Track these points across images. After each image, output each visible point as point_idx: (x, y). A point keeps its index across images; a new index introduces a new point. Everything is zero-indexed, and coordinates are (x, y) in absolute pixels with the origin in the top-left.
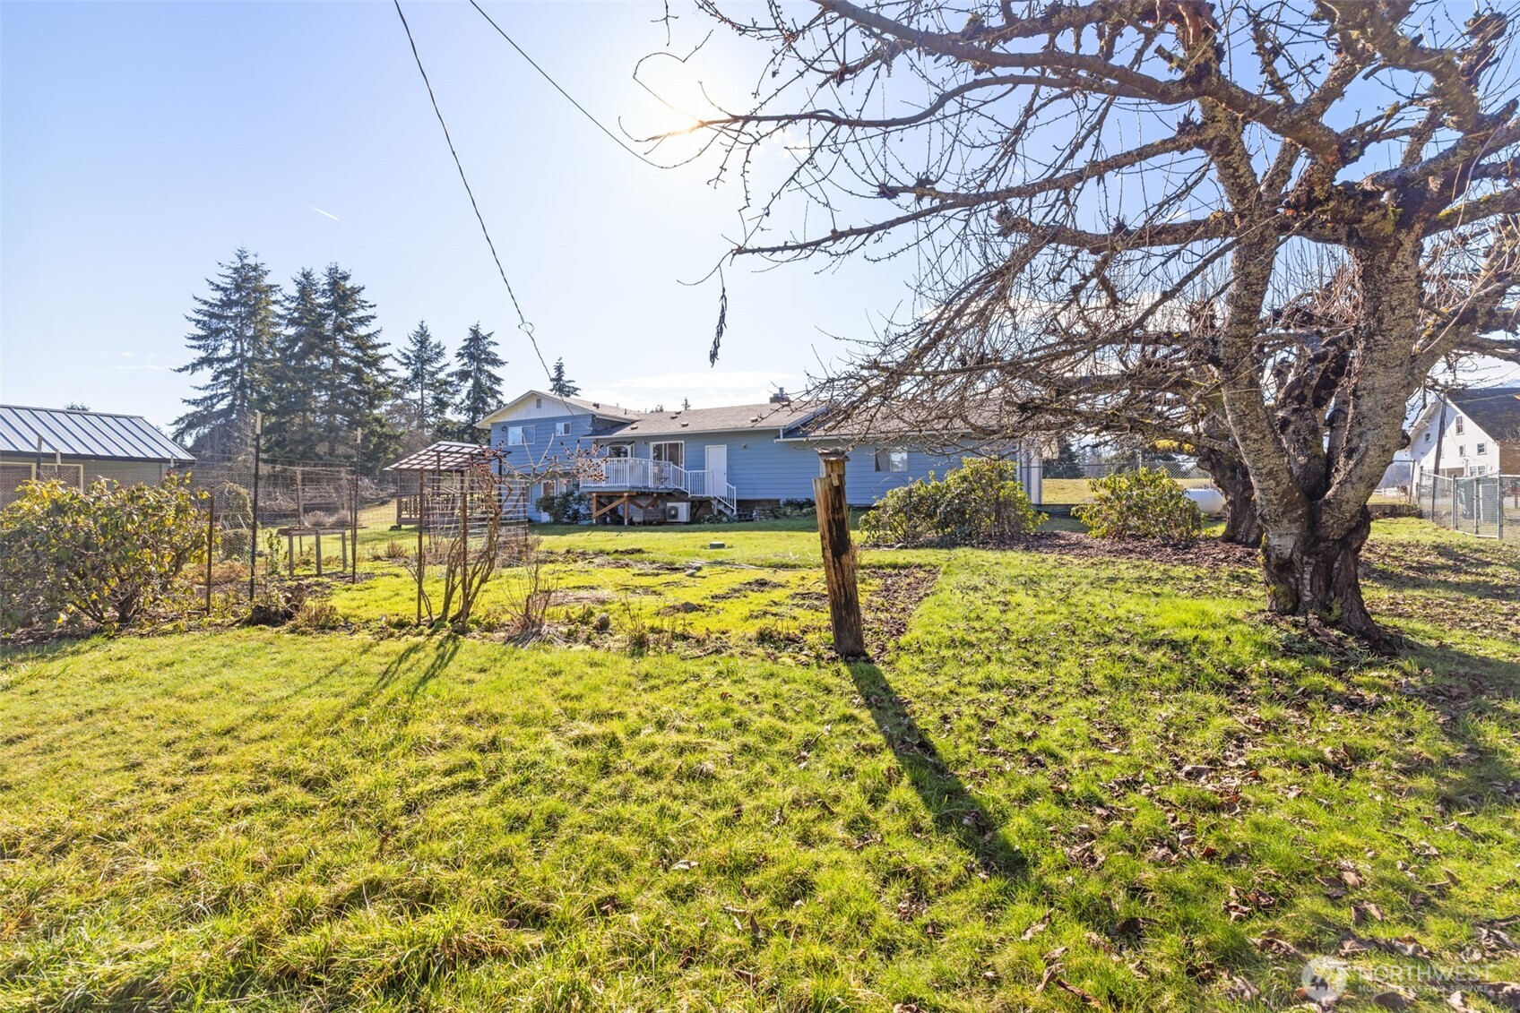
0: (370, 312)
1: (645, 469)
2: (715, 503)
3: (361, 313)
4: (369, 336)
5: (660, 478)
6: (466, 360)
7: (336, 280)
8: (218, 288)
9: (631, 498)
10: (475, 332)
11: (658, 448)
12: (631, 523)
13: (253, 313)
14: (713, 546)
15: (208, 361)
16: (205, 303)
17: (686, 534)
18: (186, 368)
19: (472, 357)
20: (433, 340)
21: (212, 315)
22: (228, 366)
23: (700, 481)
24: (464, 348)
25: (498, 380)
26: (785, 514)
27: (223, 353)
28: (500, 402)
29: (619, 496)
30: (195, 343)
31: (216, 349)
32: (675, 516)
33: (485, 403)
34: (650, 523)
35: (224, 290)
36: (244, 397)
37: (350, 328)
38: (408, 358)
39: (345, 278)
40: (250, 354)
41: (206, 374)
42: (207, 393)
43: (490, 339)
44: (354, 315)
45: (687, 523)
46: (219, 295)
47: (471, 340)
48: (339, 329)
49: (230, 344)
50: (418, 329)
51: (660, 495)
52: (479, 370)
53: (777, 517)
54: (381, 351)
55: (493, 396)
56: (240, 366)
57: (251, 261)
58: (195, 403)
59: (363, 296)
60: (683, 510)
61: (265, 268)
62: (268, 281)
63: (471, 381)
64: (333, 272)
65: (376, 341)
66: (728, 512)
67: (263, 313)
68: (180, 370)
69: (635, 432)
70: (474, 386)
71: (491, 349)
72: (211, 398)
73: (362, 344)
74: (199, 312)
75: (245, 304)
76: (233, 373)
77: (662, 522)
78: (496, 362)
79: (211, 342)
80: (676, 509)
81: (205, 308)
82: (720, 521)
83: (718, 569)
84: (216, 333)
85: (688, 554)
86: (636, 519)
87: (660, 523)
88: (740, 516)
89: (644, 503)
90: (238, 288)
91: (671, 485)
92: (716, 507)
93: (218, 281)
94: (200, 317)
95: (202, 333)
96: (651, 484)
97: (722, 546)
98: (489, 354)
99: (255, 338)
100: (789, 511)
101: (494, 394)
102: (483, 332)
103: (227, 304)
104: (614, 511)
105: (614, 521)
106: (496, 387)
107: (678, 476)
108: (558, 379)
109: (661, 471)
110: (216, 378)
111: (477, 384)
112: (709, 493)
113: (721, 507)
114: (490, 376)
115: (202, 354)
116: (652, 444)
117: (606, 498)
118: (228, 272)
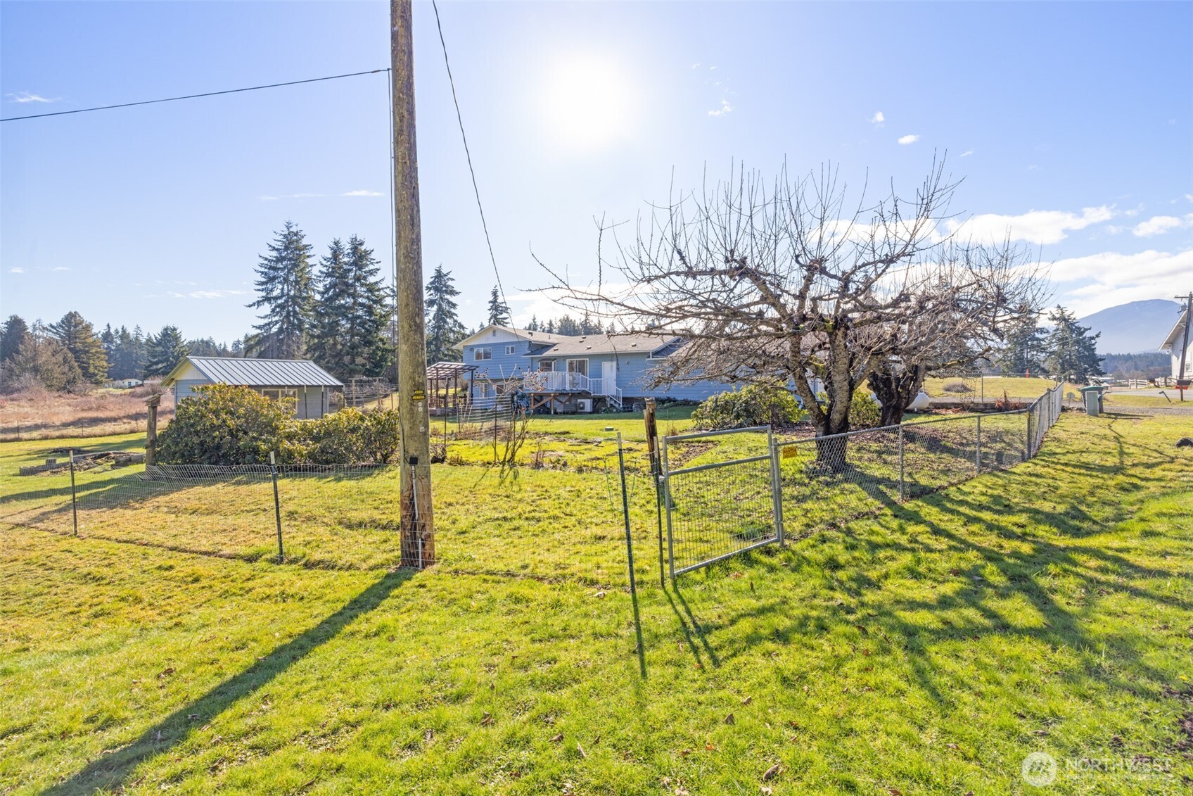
1: (564, 378)
2: (607, 399)
3: (371, 267)
4: (376, 283)
5: (573, 384)
6: (432, 292)
7: (356, 245)
8: (274, 249)
9: (555, 397)
10: (439, 271)
11: (571, 364)
12: (556, 413)
13: (296, 265)
14: (607, 430)
15: (267, 299)
16: (266, 259)
17: (590, 421)
18: (254, 304)
19: (437, 289)
21: (271, 268)
22: (279, 302)
23: (599, 385)
24: (432, 283)
25: (454, 306)
26: (667, 408)
27: (276, 293)
28: (455, 321)
29: (548, 395)
30: (260, 287)
31: (272, 290)
32: (583, 408)
33: (445, 322)
34: (567, 413)
35: (278, 250)
36: (289, 322)
37: (365, 278)
38: (393, 291)
39: (361, 244)
40: (292, 293)
41: (266, 308)
42: (267, 321)
43: (449, 276)
44: (367, 269)
45: (590, 413)
46: (275, 254)
47: (436, 277)
48: (358, 279)
49: (280, 287)
51: (573, 394)
52: (441, 298)
53: (662, 410)
54: (382, 293)
55: (451, 317)
56: (287, 301)
57: (294, 229)
58: (259, 328)
59: (372, 256)
60: (588, 404)
61: (302, 233)
62: (304, 242)
63: (435, 307)
64: (354, 240)
65: (381, 286)
66: (617, 406)
67: (302, 266)
68: (250, 306)
69: (557, 353)
70: (438, 310)
71: (450, 283)
72: (269, 324)
73: (371, 289)
74: (261, 265)
75: (290, 259)
76: (282, 307)
77: (575, 412)
78: (453, 293)
79: (269, 286)
80: (583, 403)
81: (266, 262)
82: (611, 412)
83: (610, 442)
84: (272, 279)
85: (594, 435)
86: (558, 410)
87: (574, 413)
88: (625, 408)
89: (563, 399)
90: (286, 248)
91: (580, 388)
92: (609, 402)
93: (274, 244)
94: (263, 270)
95: (264, 280)
96: (568, 388)
97: (612, 429)
98: (448, 287)
99: (297, 282)
101: (451, 315)
102: (444, 271)
103: (279, 260)
104: (544, 405)
105: (544, 411)
106: (453, 310)
107: (586, 382)
108: (494, 302)
109: (574, 379)
110: (273, 311)
111: (440, 309)
112: (605, 393)
113: (612, 402)
114: (449, 302)
115: (264, 294)
116: (568, 361)
117: (539, 397)
118: (280, 238)
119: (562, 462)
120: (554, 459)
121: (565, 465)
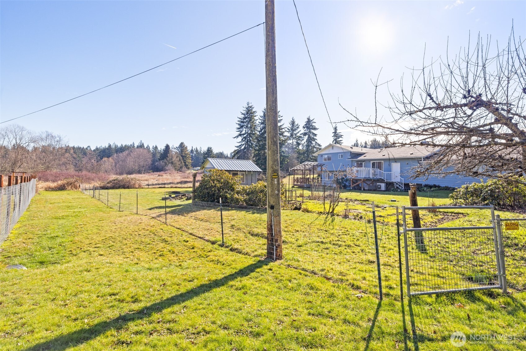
0: (281, 118)
1: (369, 171)
2: (395, 184)
4: (281, 126)
5: (374, 174)
6: (306, 129)
8: (243, 114)
9: (364, 181)
10: (309, 119)
11: (374, 164)
12: (364, 190)
13: (250, 120)
14: (392, 201)
15: (240, 135)
16: (240, 118)
17: (383, 195)
18: (235, 137)
19: (308, 128)
20: (296, 123)
21: (242, 122)
22: (245, 136)
23: (390, 176)
24: (305, 125)
25: (315, 135)
26: (423, 190)
27: (243, 132)
28: (316, 142)
29: (360, 180)
30: (238, 130)
31: (242, 131)
32: (380, 188)
33: (311, 143)
34: (371, 190)
35: (244, 114)
36: (248, 144)
38: (289, 129)
40: (249, 132)
41: (240, 139)
42: (240, 144)
43: (313, 121)
45: (384, 191)
46: (243, 116)
47: (307, 122)
49: (245, 129)
50: (292, 120)
51: (374, 180)
52: (310, 132)
53: (420, 191)
54: (283, 130)
55: (314, 141)
56: (247, 136)
57: (250, 105)
58: (237, 147)
60: (383, 186)
61: (253, 106)
62: (254, 110)
63: (307, 136)
65: (283, 127)
66: (401, 188)
67: (253, 120)
68: (234, 138)
69: (365, 158)
70: (308, 138)
71: (314, 124)
72: (241, 145)
74: (238, 121)
75: (249, 118)
76: (245, 138)
77: (375, 190)
78: (315, 129)
79: (241, 129)
80: (380, 186)
81: (240, 120)
82: (397, 191)
83: (392, 208)
84: (242, 127)
85: (383, 203)
86: (365, 188)
87: (374, 190)
88: (405, 189)
89: (369, 183)
90: (247, 113)
91: (379, 177)
92: (396, 186)
93: (243, 112)
94: (239, 123)
95: (239, 127)
96: (371, 177)
97: (395, 201)
98: (313, 126)
99: (251, 127)
100: (425, 189)
101: (314, 140)
102: (311, 119)
103: (245, 118)
104: (358, 185)
105: (358, 189)
106: (315, 137)
107: (381, 174)
108: (335, 132)
109: (375, 172)
110: (242, 140)
111: (309, 137)
112: (393, 180)
113: (398, 186)
114: (313, 134)
115: (239, 133)
116: (372, 162)
117: (355, 181)
118: (245, 109)
119: (359, 216)
120: (355, 214)
121: (361, 218)
